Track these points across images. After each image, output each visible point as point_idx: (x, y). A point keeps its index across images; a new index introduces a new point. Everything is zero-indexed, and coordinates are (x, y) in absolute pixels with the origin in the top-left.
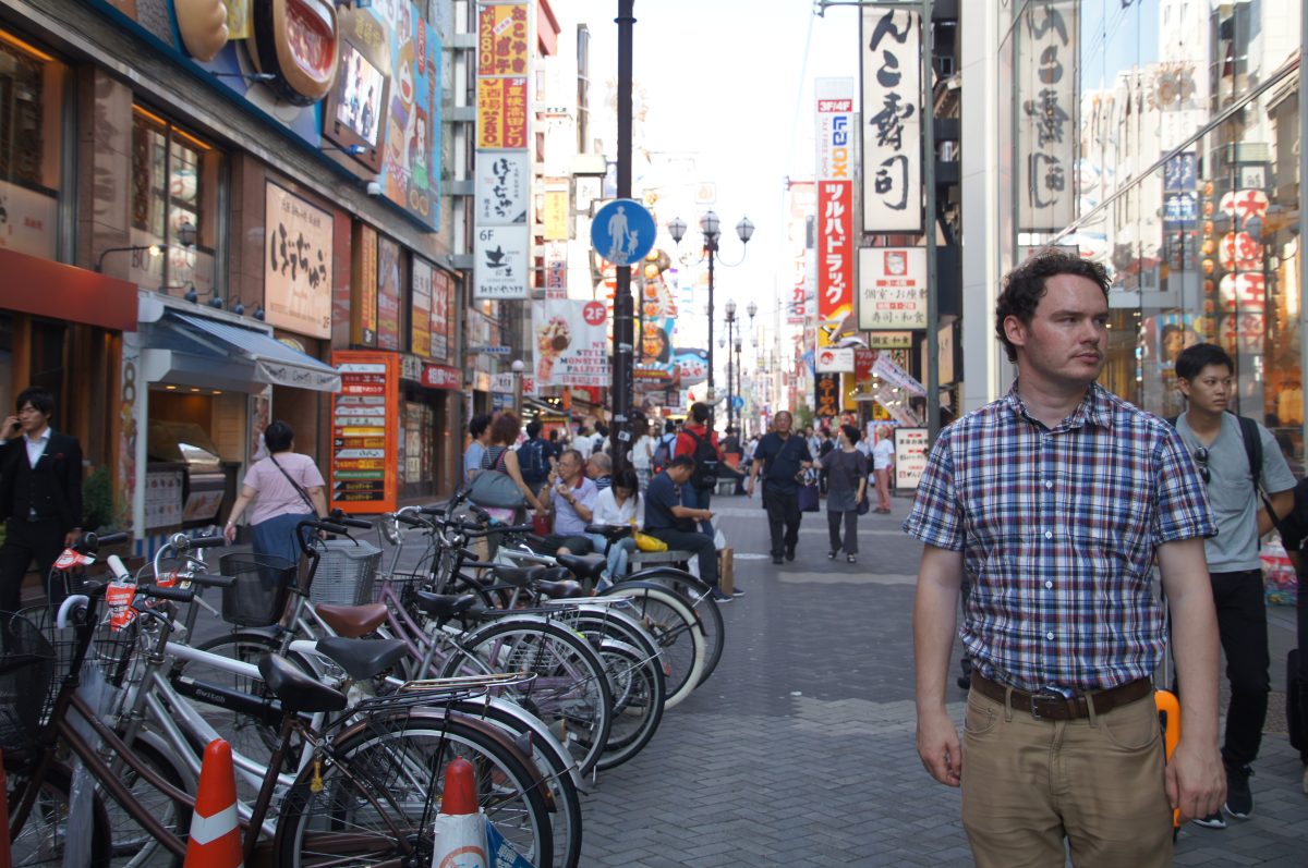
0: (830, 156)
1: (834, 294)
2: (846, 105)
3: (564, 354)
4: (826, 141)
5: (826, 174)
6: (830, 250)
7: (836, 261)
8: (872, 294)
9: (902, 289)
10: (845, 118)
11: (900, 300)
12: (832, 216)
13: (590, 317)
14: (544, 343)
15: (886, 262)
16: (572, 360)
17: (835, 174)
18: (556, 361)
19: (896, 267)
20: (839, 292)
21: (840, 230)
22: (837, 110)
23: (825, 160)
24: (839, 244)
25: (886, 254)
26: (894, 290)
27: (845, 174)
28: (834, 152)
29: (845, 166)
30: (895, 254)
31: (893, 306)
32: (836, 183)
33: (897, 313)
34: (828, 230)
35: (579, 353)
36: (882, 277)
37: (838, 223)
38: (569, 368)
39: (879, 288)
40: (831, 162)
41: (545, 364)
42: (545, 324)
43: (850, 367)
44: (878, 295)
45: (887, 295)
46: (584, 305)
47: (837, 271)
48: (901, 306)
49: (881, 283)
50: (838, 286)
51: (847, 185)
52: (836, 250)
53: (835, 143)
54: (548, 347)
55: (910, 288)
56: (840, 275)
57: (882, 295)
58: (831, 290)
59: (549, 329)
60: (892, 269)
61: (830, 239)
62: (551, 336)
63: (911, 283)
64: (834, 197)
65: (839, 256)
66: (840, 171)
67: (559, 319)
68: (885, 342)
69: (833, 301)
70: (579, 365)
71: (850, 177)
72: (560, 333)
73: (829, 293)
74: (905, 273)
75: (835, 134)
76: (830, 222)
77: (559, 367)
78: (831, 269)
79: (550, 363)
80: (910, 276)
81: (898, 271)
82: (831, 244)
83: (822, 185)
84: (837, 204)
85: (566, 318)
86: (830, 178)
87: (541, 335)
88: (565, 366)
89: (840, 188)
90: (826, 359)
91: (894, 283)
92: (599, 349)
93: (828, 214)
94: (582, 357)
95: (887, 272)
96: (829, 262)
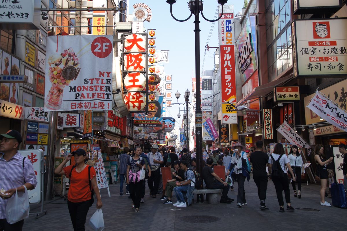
0: (225, 35)
1: (228, 91)
2: (231, 16)
3: (73, 83)
4: (223, 30)
5: (223, 43)
6: (226, 73)
7: (229, 78)
8: (306, 51)
9: (327, 47)
10: (231, 21)
11: (326, 55)
12: (226, 60)
13: (97, 50)
14: (55, 73)
15: (314, 29)
16: (80, 88)
17: (227, 43)
18: (66, 89)
19: (322, 33)
20: (230, 90)
21: (230, 65)
22: (228, 18)
23: (223, 37)
24: (230, 71)
25: (314, 24)
26: (322, 48)
27: (231, 43)
28: (227, 34)
29: (231, 40)
30: (321, 24)
31: (321, 59)
32: (228, 46)
33: (324, 64)
34: (225, 65)
35: (86, 81)
36: (313, 40)
37: (229, 62)
38: (77, 96)
39: (311, 47)
40: (225, 38)
41: (55, 91)
42: (57, 57)
43: (235, 122)
44: (310, 52)
45: (317, 52)
46: (93, 40)
47: (229, 82)
48: (327, 59)
49: (311, 44)
50: (229, 88)
51: (232, 47)
52: (228, 73)
53: (227, 31)
54: (59, 77)
55: (333, 47)
56: (230, 83)
57: (313, 52)
58: (227, 89)
59: (61, 61)
60: (319, 34)
61: (226, 69)
62: (62, 66)
63: (333, 43)
64: (227, 52)
65: (230, 76)
66: (229, 41)
67: (69, 51)
68: (284, 97)
69: (228, 94)
70: (85, 93)
71: (233, 44)
72: (71, 64)
73: (226, 91)
74: (328, 36)
75: (227, 27)
76: (226, 62)
77: (68, 95)
78: (227, 81)
79: (60, 91)
80: (332, 39)
81: (324, 36)
82: (226, 71)
83: (222, 47)
84: (228, 55)
85: (76, 51)
86: (225, 44)
87: (53, 66)
88: (73, 94)
89: (229, 48)
90: (225, 118)
91: (321, 44)
92: (105, 78)
93: (225, 59)
94: (89, 85)
95: (316, 36)
96: (225, 78)
